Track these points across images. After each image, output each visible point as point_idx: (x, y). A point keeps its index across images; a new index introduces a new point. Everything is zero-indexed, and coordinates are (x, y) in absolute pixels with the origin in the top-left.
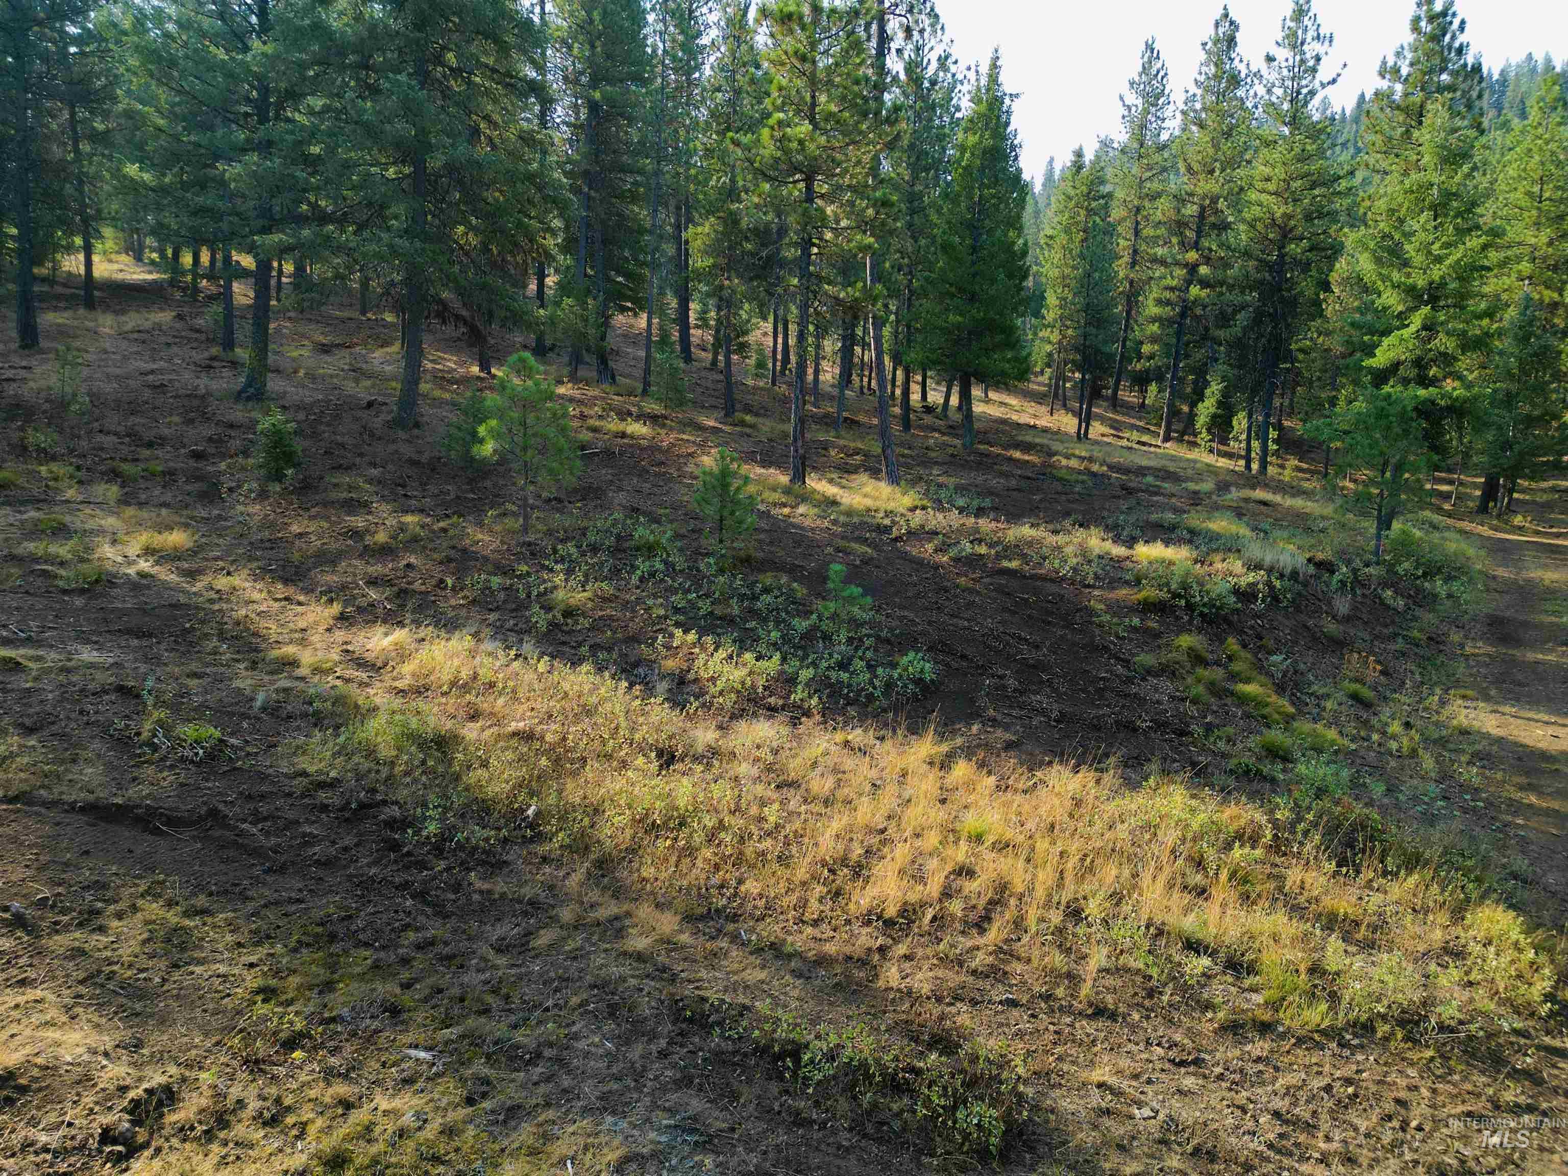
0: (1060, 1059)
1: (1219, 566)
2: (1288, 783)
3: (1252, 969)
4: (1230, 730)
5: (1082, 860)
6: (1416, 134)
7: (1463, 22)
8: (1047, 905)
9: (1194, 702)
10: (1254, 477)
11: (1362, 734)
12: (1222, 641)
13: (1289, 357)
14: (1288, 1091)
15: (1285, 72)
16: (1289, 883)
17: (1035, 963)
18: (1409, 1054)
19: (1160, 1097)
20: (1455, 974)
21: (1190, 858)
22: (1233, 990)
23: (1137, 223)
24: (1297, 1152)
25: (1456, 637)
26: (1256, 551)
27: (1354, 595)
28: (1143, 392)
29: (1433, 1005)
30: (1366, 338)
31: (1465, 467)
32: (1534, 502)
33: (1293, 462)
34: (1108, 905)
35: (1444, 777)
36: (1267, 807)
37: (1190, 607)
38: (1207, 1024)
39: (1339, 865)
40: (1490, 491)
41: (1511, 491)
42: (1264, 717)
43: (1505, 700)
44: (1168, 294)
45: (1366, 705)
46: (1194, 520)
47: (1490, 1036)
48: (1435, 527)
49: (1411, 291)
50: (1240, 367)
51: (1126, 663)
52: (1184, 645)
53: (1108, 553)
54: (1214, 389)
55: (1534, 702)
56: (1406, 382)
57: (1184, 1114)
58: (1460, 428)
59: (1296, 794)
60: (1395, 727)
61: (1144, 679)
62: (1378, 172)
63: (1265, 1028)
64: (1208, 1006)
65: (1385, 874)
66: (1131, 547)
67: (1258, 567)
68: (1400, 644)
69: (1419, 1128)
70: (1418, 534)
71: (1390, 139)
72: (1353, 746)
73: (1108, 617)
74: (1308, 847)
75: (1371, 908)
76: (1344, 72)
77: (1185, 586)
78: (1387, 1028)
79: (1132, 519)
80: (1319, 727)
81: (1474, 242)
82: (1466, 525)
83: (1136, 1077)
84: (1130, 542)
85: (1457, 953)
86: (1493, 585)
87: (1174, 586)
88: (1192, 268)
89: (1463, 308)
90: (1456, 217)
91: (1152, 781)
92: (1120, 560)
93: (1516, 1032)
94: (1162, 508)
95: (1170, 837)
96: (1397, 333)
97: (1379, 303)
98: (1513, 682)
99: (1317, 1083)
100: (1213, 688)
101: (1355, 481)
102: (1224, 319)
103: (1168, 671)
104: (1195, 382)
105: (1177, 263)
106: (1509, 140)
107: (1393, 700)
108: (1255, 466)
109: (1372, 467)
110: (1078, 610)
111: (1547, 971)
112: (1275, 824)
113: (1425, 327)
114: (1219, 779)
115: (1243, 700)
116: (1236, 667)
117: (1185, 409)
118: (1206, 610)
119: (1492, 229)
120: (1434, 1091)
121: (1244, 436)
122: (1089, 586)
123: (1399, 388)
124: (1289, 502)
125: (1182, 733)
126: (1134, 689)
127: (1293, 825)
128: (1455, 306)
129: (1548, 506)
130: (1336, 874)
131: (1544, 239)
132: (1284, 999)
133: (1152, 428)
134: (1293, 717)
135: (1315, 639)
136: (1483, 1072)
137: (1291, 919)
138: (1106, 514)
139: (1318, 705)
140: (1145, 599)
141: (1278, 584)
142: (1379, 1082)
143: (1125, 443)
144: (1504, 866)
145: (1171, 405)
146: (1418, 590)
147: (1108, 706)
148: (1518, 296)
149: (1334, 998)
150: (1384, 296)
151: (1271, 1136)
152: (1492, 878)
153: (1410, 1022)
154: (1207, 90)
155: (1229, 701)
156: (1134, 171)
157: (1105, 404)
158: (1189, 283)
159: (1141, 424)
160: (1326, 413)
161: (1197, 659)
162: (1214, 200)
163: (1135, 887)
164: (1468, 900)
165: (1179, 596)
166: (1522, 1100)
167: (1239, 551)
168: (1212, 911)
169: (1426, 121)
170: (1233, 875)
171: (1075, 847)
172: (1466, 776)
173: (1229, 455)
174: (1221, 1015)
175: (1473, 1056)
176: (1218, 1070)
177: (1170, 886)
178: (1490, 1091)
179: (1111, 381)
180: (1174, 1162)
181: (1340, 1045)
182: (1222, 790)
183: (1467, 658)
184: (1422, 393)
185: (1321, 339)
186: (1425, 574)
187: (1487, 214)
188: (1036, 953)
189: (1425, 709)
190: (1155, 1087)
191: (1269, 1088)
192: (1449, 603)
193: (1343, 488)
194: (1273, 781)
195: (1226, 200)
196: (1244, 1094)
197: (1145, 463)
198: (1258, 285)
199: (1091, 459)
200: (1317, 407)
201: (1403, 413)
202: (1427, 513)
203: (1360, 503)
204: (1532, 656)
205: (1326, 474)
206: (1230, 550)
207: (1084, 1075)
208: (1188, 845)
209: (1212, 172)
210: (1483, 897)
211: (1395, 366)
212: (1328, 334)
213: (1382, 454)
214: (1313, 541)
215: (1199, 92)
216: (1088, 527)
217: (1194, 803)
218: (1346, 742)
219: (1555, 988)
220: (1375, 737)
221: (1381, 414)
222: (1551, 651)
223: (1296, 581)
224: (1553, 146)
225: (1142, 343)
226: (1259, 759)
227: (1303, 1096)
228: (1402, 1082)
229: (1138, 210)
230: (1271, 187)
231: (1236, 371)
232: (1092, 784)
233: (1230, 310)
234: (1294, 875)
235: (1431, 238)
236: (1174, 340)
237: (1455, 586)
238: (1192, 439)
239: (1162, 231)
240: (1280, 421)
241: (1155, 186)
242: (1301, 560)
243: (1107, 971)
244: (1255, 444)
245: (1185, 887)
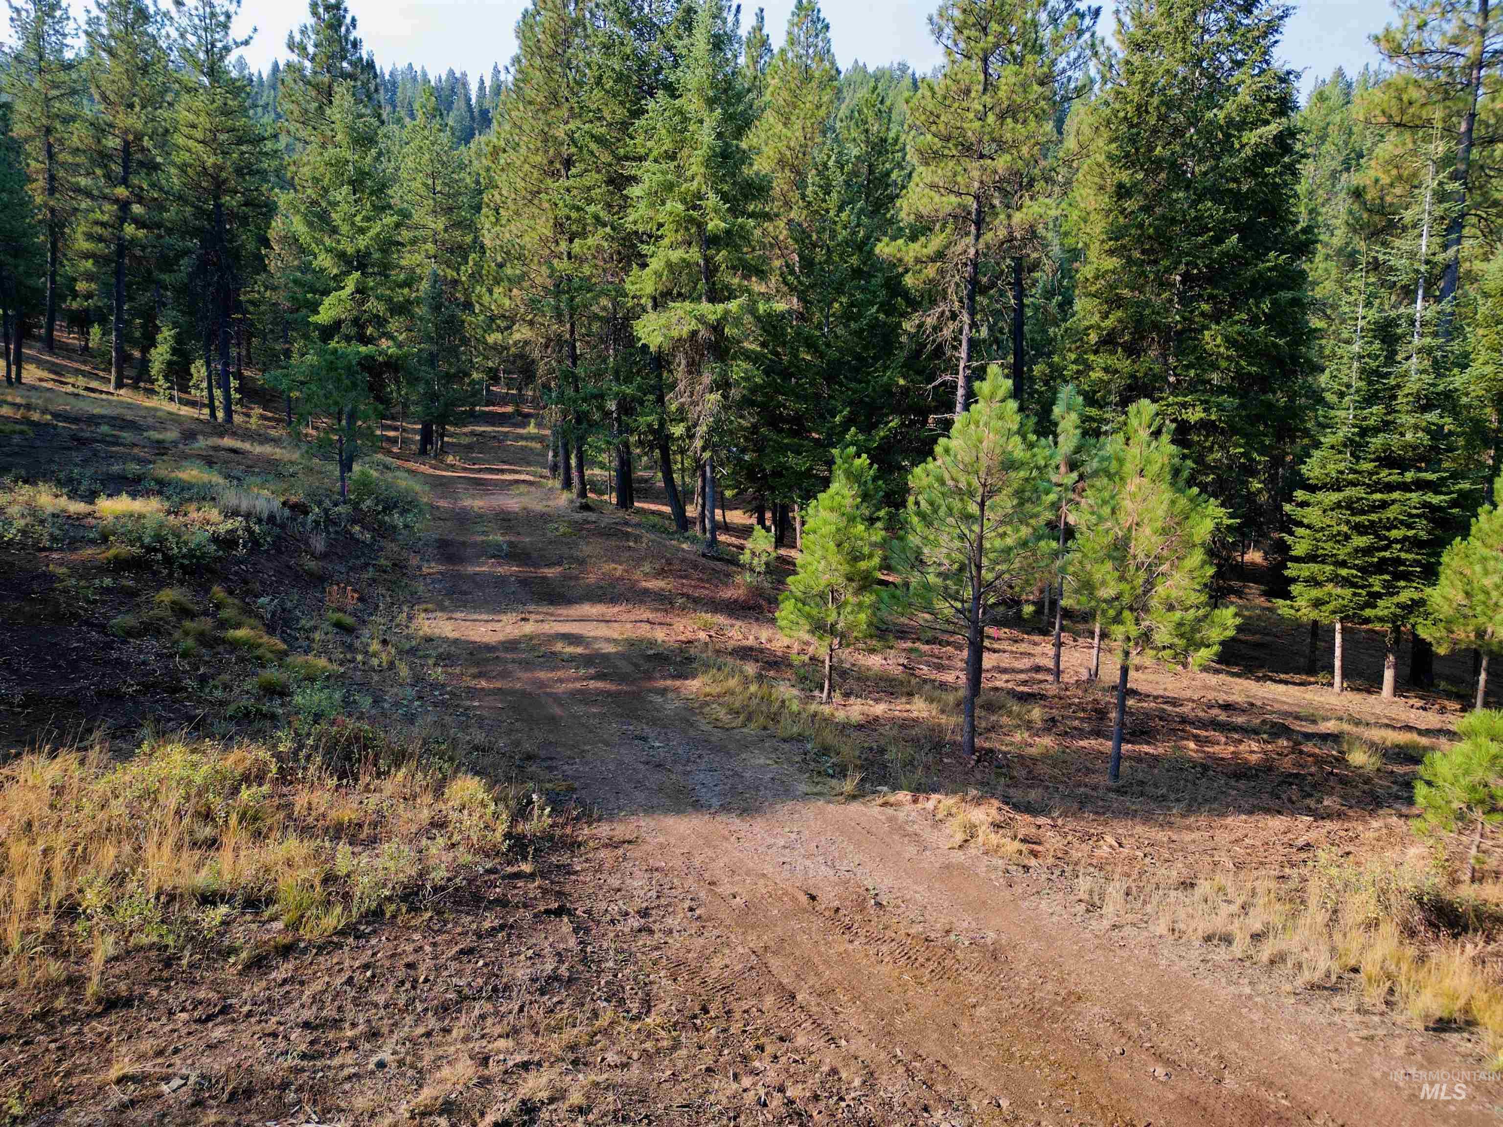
0: (68, 1074)
1: (194, 515)
2: (289, 715)
3: (270, 900)
4: (226, 677)
5: (72, 851)
6: (328, 112)
7: (354, 20)
8: (32, 914)
9: (185, 655)
10: (220, 425)
11: (349, 656)
12: (207, 591)
13: (238, 307)
14: (315, 999)
15: (196, 21)
16: (297, 809)
17: (23, 984)
18: (413, 923)
19: (189, 1062)
20: (441, 841)
21: (197, 814)
22: (254, 926)
23: (50, 146)
24: (327, 1050)
25: (414, 561)
26: (231, 497)
27: (328, 533)
28: (85, 334)
29: (428, 873)
30: (309, 296)
31: (405, 415)
32: (459, 445)
33: (257, 411)
34: (108, 889)
35: (418, 680)
36: (270, 742)
37: (168, 560)
38: (230, 970)
39: (339, 779)
40: (427, 437)
41: (442, 436)
42: (258, 658)
43: (457, 608)
44: (98, 230)
45: (348, 630)
46: (162, 470)
47: (470, 882)
48: (387, 468)
49: (342, 255)
50: (190, 314)
51: (102, 628)
52: (166, 599)
53: (65, 511)
54: (166, 335)
55: (477, 606)
56: (348, 339)
57: (216, 1066)
58: (397, 382)
59: (296, 724)
60: (375, 646)
61: (124, 642)
62: (299, 140)
63: (286, 951)
64: (233, 951)
65: (379, 775)
66: (91, 502)
67: (235, 513)
68: (370, 573)
69: (426, 980)
70: (375, 474)
71: (306, 111)
72: (342, 670)
73: (73, 581)
74: (312, 769)
75: (372, 807)
76: (255, 36)
77: (159, 538)
78: (393, 907)
79: (89, 471)
80: (310, 657)
81: (389, 220)
82: (411, 465)
83: (160, 1053)
84: (91, 497)
85: (439, 824)
86: (437, 514)
87: (147, 540)
88: (124, 206)
89: (387, 277)
90: (371, 194)
91: (146, 747)
92: (80, 517)
93: (489, 872)
94: (123, 458)
95: (172, 799)
96: (334, 293)
97: (315, 264)
98: (460, 593)
99: (339, 980)
100: (202, 638)
101: (316, 428)
102: (168, 263)
103: (152, 629)
104: (144, 326)
105: (105, 197)
106: (405, 135)
107: (371, 622)
108: (220, 415)
109: (330, 415)
110: (33, 578)
111: (504, 816)
112: (279, 757)
113: (358, 291)
114: (220, 727)
115: (234, 645)
116: (224, 614)
117: (137, 354)
118: (186, 562)
119: (401, 210)
120: (434, 944)
121: (205, 385)
122: (44, 549)
123: (343, 344)
124: (258, 449)
125: (175, 690)
126: (114, 654)
127: (296, 753)
128: (380, 274)
129: (469, 448)
130: (338, 787)
131: (441, 227)
132: (302, 916)
133: (101, 374)
134: (286, 654)
135: (297, 577)
136: (468, 914)
137: (302, 841)
138: (55, 467)
139: (308, 638)
140: (116, 557)
141: (257, 528)
142: (393, 956)
143: (70, 389)
144: (468, 742)
145: (119, 350)
146: (382, 523)
147: (86, 677)
148: (427, 271)
149: (347, 897)
150: (320, 258)
151: (303, 1047)
152: (460, 754)
153: (410, 894)
154: (112, 16)
155: (221, 649)
156: (36, 85)
157: (38, 345)
158: (122, 220)
159: (87, 368)
160: (283, 364)
161: (182, 612)
162: (139, 137)
163: (137, 861)
164: (445, 778)
165: (155, 550)
166: (497, 923)
167: (213, 499)
168: (225, 859)
169: (336, 100)
170: (242, 818)
171: (60, 840)
172: (434, 676)
173: (193, 404)
174: (244, 955)
175: (460, 903)
176: (246, 1009)
177: (178, 847)
178: (474, 926)
179: (43, 320)
180: (212, 1117)
181: (357, 938)
182: (223, 737)
183: (424, 577)
184: (363, 349)
185: (268, 294)
186: (385, 509)
187: (395, 194)
188: (23, 972)
189: (397, 626)
190: (181, 1055)
191: (297, 1004)
192: (405, 532)
193: (306, 435)
194: (273, 717)
195: (151, 139)
196: (274, 1019)
197: (97, 411)
198: (196, 232)
199: (28, 407)
200: (272, 360)
201: (349, 368)
202: (380, 456)
203: (322, 448)
204: (471, 569)
205: (290, 423)
206: (204, 499)
207: (100, 1078)
208: (193, 801)
209: (131, 106)
210: (456, 771)
211: (337, 325)
212: (274, 289)
213: (336, 403)
214: (285, 486)
215: (103, 16)
216: (34, 483)
217: (195, 757)
218: (335, 667)
219: (510, 827)
220: (359, 658)
221: (331, 367)
222: (483, 564)
223: (274, 524)
224: (437, 148)
225: (75, 280)
226: (258, 699)
227: (328, 998)
228: (409, 948)
229: (48, 131)
230: (199, 135)
231: (187, 318)
232: (75, 765)
233: (171, 254)
234: (301, 799)
235: (353, 210)
236: (113, 280)
237: (410, 517)
238: (148, 386)
239: (81, 159)
240: (239, 370)
241: (66, 107)
242: (277, 504)
243: (116, 958)
244: (218, 393)
245: (195, 844)
